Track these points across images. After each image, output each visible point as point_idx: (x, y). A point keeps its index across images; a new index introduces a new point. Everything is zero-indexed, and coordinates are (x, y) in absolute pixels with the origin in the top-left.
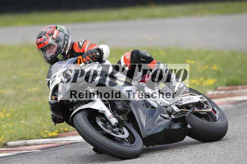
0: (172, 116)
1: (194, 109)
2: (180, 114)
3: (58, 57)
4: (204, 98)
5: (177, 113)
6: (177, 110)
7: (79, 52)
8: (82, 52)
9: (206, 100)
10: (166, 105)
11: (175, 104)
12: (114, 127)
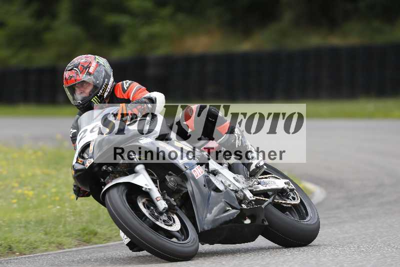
0: (243, 205)
1: (274, 198)
2: (255, 204)
3: (92, 100)
4: (291, 184)
5: (251, 201)
6: (251, 197)
7: (122, 97)
8: (126, 98)
9: (293, 187)
10: (237, 188)
11: (250, 188)
12: (161, 214)
